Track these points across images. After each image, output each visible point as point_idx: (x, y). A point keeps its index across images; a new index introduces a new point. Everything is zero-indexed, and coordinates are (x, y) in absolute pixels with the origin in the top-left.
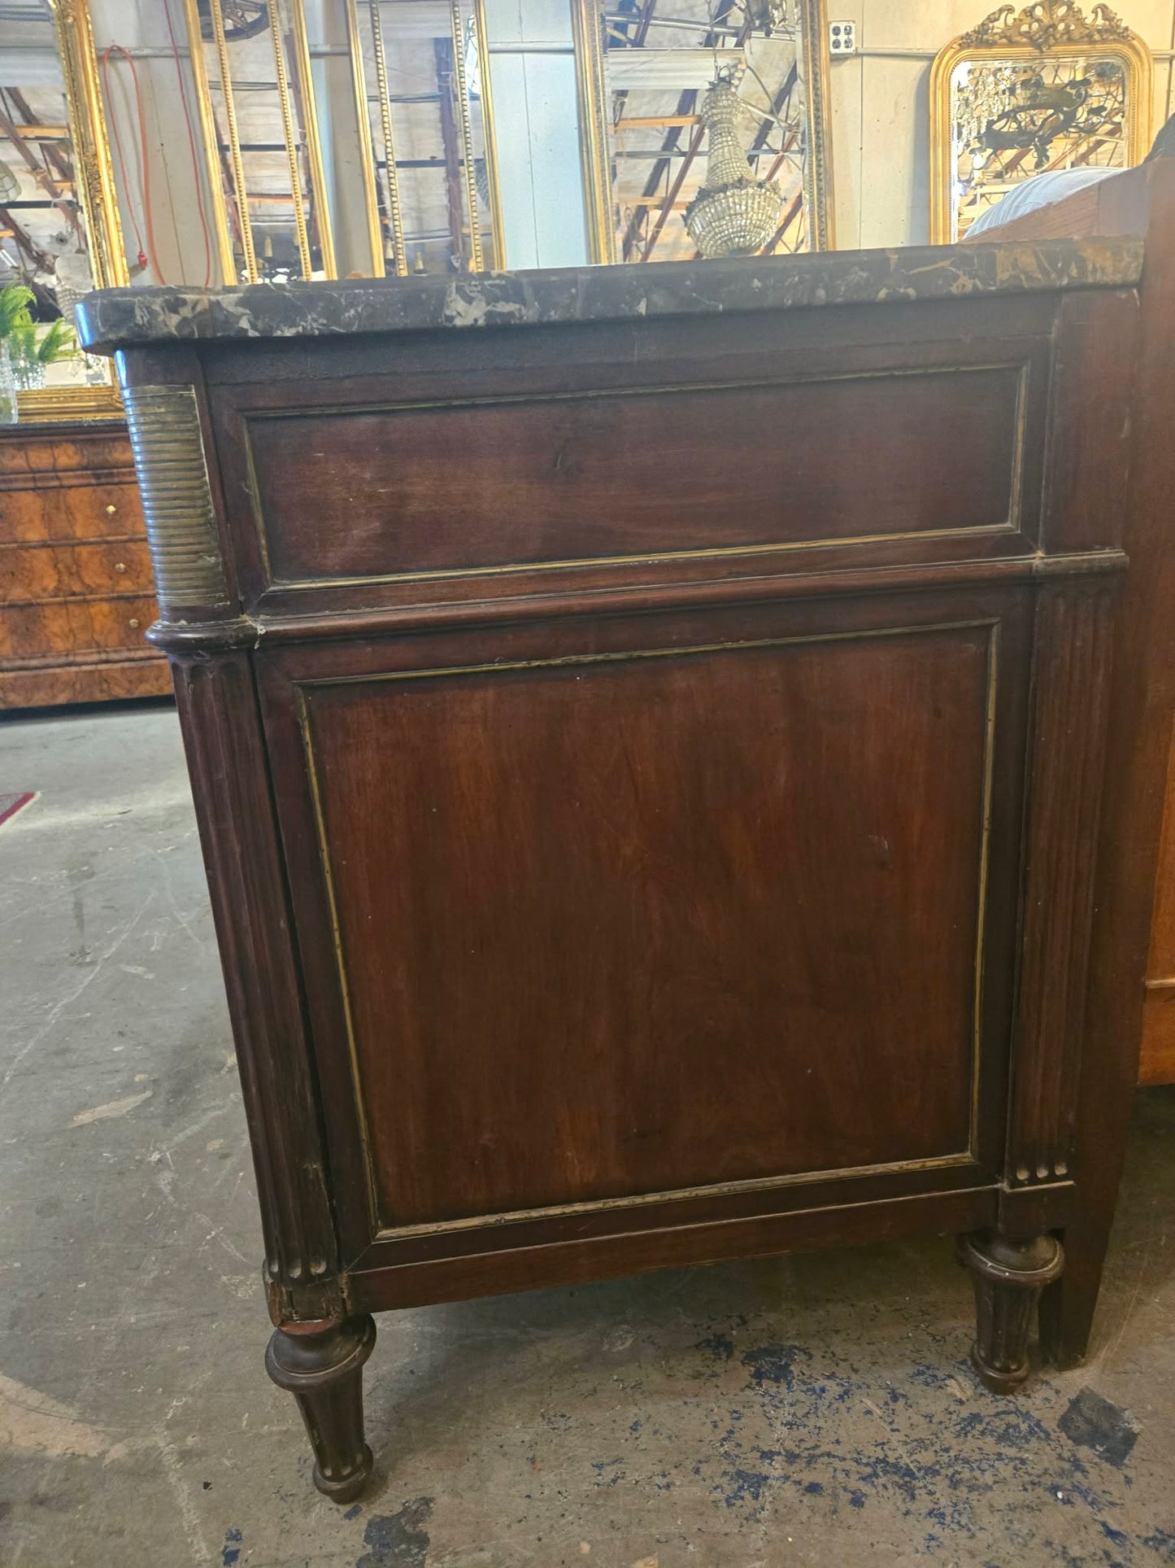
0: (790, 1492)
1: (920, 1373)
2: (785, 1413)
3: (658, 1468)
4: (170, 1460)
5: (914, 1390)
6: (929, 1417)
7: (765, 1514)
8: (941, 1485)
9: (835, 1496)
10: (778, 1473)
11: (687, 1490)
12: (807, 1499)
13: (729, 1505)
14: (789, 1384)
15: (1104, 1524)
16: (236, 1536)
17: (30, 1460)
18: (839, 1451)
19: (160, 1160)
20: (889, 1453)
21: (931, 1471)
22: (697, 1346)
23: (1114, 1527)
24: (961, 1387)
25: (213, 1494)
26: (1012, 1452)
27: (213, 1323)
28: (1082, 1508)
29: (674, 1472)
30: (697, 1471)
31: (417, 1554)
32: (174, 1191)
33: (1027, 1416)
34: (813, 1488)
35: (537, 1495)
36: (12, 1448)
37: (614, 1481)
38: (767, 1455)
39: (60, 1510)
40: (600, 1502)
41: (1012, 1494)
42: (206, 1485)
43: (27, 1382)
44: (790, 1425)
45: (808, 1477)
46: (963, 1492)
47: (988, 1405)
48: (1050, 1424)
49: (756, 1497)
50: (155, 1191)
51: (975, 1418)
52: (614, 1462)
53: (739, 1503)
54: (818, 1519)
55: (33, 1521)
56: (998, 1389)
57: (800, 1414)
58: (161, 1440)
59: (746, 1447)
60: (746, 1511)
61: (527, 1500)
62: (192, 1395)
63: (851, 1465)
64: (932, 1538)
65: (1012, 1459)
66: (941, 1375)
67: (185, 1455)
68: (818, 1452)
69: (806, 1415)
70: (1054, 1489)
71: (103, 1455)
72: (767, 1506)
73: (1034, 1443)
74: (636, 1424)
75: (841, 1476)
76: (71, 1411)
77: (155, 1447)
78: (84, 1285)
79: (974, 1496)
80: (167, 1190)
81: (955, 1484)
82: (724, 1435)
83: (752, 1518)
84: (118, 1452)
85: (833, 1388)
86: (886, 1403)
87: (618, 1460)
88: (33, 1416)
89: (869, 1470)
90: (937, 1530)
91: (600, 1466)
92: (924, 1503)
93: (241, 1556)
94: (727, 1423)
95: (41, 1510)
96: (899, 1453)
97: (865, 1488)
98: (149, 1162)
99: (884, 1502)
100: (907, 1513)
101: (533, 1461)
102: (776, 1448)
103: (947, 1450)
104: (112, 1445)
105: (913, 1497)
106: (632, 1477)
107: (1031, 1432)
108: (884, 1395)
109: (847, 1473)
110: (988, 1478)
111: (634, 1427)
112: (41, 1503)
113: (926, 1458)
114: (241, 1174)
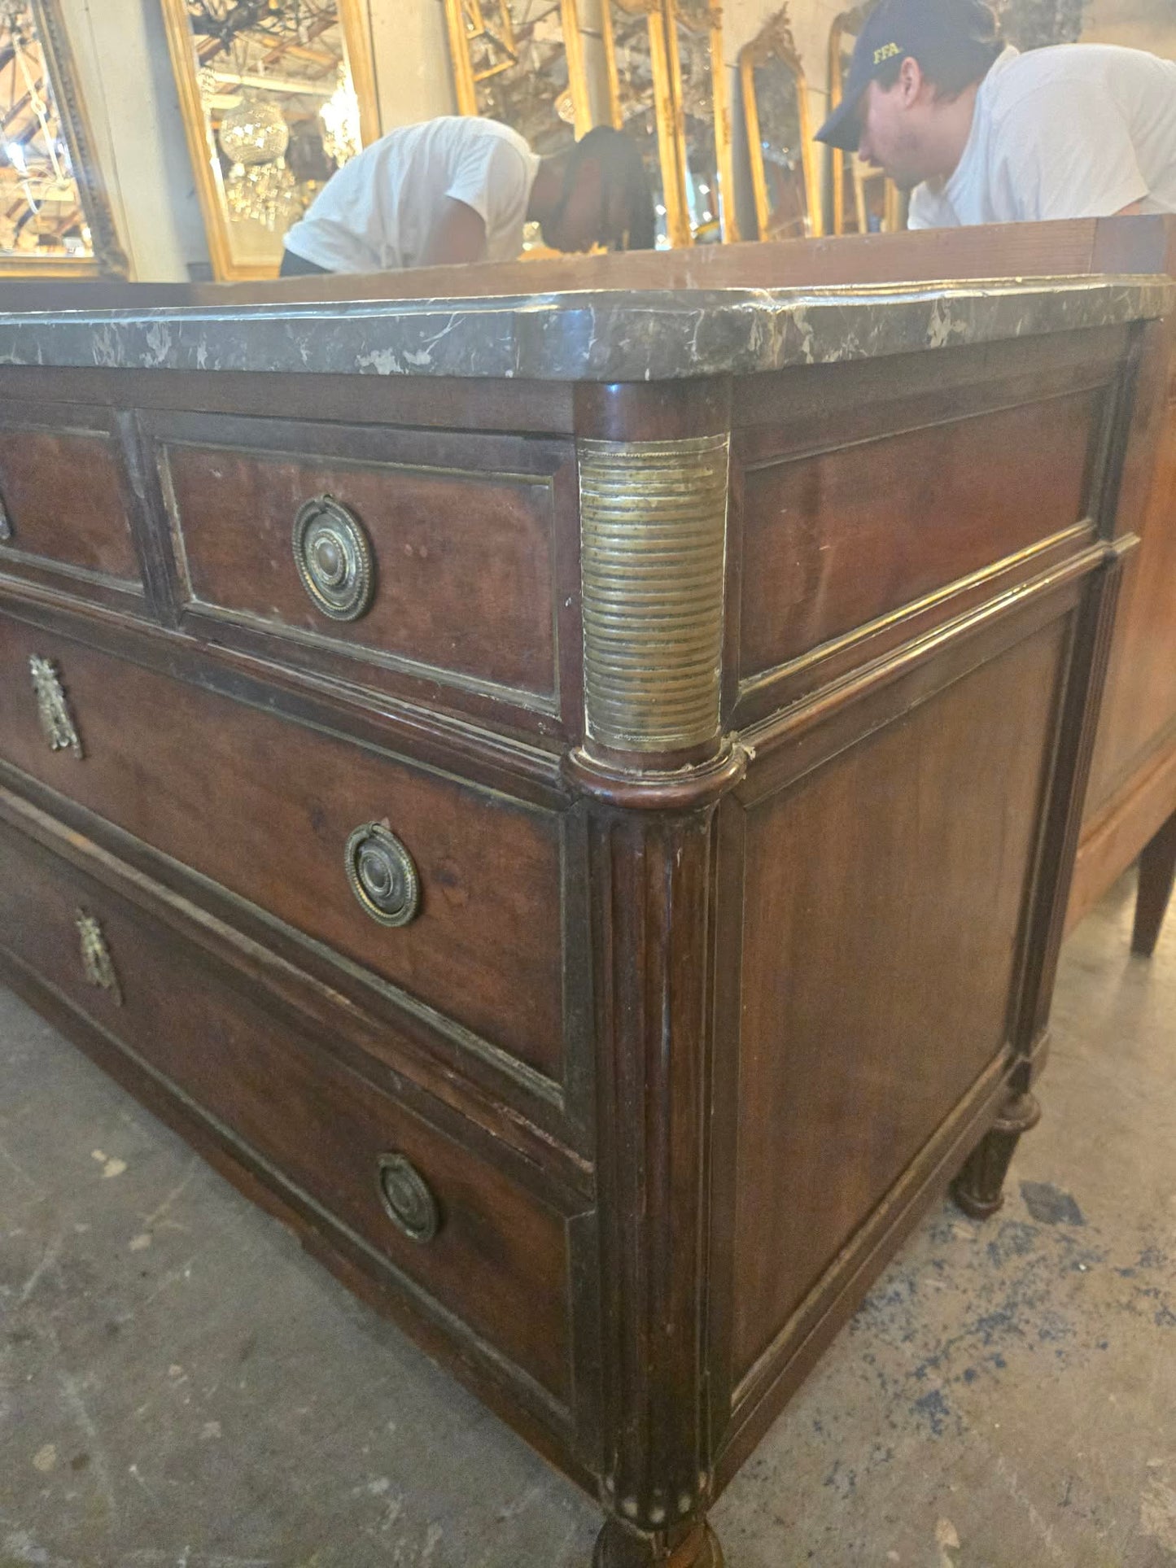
0: (960, 1389)
1: (933, 1236)
2: (895, 1333)
3: (867, 1448)
5: (942, 1252)
6: (970, 1266)
7: (965, 1421)
8: (1027, 1313)
9: (986, 1371)
10: (938, 1383)
11: (906, 1446)
12: (974, 1386)
13: (940, 1433)
14: (876, 1308)
15: (1117, 1270)
18: (953, 1333)
20: (979, 1311)
21: (1012, 1305)
23: (1122, 1267)
24: (963, 1229)
26: (1032, 1257)
28: (1098, 1268)
29: (880, 1440)
30: (894, 1426)
32: (53, 1550)
33: (1014, 1225)
34: (970, 1375)
35: (813, 1547)
37: (852, 1484)
38: (920, 1374)
40: (862, 1510)
41: (1061, 1290)
44: (907, 1338)
45: (958, 1369)
46: (1040, 1307)
47: (989, 1232)
48: (1030, 1221)
49: (947, 1413)
51: (992, 1247)
52: (835, 1470)
53: (942, 1426)
54: (995, 1396)
56: (983, 1215)
57: (904, 1323)
59: (902, 1379)
60: (953, 1428)
61: (814, 1559)
63: (970, 1339)
64: (1059, 1353)
65: (1038, 1261)
66: (944, 1227)
68: (944, 1343)
69: (908, 1322)
70: (1075, 1266)
72: (961, 1413)
73: (1037, 1242)
74: (816, 1423)
75: (973, 1351)
79: (1047, 1304)
81: (1030, 1304)
82: (878, 1382)
83: (961, 1431)
85: (901, 1287)
86: (940, 1275)
87: (837, 1464)
89: (982, 1334)
90: (1055, 1346)
91: (830, 1481)
92: (1032, 1336)
94: (871, 1372)
96: (984, 1308)
97: (997, 1349)
99: (1014, 1351)
100: (1031, 1347)
101: (779, 1521)
102: (919, 1363)
103: (1003, 1283)
105: (1022, 1333)
106: (860, 1468)
107: (1028, 1235)
108: (930, 1268)
109: (973, 1346)
110: (1041, 1286)
111: (818, 1427)
113: (999, 1298)
114: (133, 1468)
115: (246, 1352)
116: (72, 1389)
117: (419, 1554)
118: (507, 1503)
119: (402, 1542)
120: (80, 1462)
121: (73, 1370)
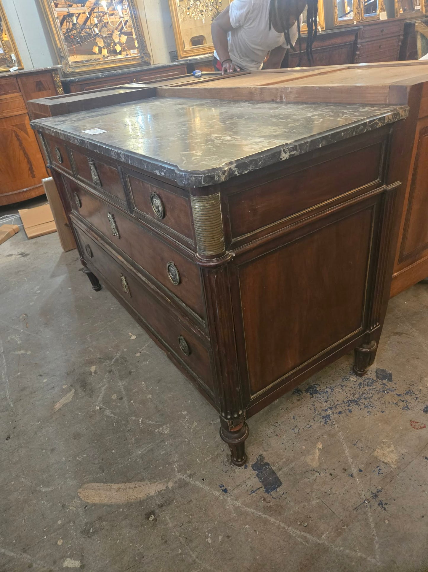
0: (336, 416)
1: (344, 379)
2: (323, 400)
3: (306, 424)
4: (187, 479)
5: (345, 383)
6: (352, 387)
7: (334, 422)
8: (363, 400)
9: (345, 412)
10: (331, 413)
11: (315, 426)
12: (340, 415)
13: (326, 424)
14: (319, 393)
15: (396, 394)
16: (222, 486)
17: (147, 499)
18: (339, 403)
19: (100, 408)
20: (349, 398)
21: (360, 398)
22: (293, 394)
23: (399, 394)
24: (353, 378)
25: (207, 480)
26: (371, 387)
27: (165, 443)
28: (391, 393)
29: (309, 423)
30: (314, 420)
31: (269, 467)
32: (115, 414)
33: (369, 379)
34: (340, 413)
35: (284, 442)
36: (138, 499)
37: (299, 431)
38: (326, 410)
39: (169, 504)
40: (299, 437)
41: (376, 397)
42: (203, 480)
43: (125, 482)
44: (325, 402)
45: (337, 411)
46: (368, 400)
47: (361, 380)
48: (375, 379)
49: (330, 420)
50: (108, 417)
51: (360, 384)
52: (295, 427)
53: (328, 423)
54: (345, 418)
55: (164, 511)
56: (361, 375)
57: (326, 399)
58: (179, 476)
59: (320, 411)
60: (331, 424)
61: (283, 444)
62: (178, 462)
63: (344, 404)
64: (369, 412)
65: (373, 389)
66: (348, 377)
67: (191, 476)
68: (336, 405)
69: (327, 398)
70: (384, 391)
71: (167, 487)
72: (334, 421)
73: (374, 384)
74: (293, 417)
75: (343, 408)
76: (146, 482)
77: (180, 478)
78: (114, 451)
79: (371, 400)
80: (112, 415)
81: (366, 399)
82: (314, 410)
83: (332, 424)
84: (171, 485)
85: (329, 390)
86: (341, 388)
87: (296, 426)
88: (136, 489)
89: (348, 404)
90: (368, 410)
91: (293, 429)
92: (362, 406)
93: (228, 489)
94: (313, 408)
95: (164, 508)
96: (351, 398)
97: (350, 408)
98: (97, 410)
99: (355, 410)
100: (361, 409)
101: (277, 435)
102: (327, 408)
103: (359, 393)
104: (168, 483)
105: (360, 405)
106: (302, 428)
107: (372, 382)
108: (339, 387)
109: (344, 406)
110: (371, 395)
111: (294, 418)
112: (162, 506)
113: (357, 396)
114: (132, 401)
115: (159, 382)
116: (121, 384)
117: (191, 427)
118: (213, 421)
119: (188, 425)
120: (121, 399)
121: (121, 380)
